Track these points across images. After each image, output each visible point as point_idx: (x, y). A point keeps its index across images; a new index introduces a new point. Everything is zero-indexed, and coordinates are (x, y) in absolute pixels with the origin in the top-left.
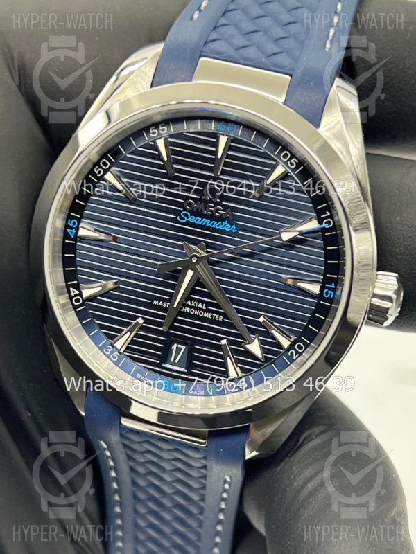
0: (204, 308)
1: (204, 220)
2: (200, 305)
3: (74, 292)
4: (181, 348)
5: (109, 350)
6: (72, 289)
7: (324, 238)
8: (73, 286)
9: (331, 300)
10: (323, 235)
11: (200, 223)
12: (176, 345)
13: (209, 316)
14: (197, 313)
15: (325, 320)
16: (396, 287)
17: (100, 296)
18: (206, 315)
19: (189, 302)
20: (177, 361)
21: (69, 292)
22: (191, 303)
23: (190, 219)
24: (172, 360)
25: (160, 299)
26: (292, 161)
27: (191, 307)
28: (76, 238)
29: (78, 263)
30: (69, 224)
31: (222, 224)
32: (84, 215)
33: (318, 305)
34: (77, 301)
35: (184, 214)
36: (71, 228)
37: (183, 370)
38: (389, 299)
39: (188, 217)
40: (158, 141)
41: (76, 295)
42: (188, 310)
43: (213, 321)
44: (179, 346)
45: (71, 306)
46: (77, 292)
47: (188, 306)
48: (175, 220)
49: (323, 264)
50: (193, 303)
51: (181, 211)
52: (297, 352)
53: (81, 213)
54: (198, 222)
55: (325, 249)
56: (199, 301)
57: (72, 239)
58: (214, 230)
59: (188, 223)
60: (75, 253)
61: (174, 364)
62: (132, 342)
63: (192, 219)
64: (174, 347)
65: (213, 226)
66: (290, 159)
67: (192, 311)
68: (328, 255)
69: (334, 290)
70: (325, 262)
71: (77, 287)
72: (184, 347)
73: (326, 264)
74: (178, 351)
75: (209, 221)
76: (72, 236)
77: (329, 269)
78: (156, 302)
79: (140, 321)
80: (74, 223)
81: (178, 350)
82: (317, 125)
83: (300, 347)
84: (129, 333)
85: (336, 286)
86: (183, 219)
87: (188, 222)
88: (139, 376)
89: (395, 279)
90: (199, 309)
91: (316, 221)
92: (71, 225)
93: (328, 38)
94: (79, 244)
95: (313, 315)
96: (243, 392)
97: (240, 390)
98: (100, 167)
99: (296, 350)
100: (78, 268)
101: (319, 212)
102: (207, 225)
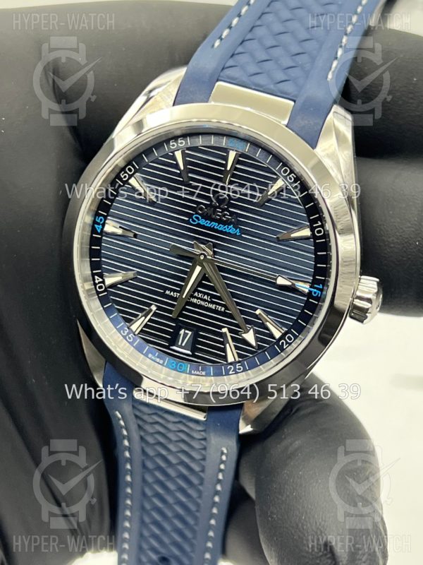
0: (209, 300)
1: (212, 223)
2: (206, 297)
3: (98, 279)
4: (188, 334)
5: (126, 332)
6: (96, 277)
7: (316, 245)
8: (97, 274)
9: (318, 299)
10: (315, 241)
11: (209, 226)
12: (183, 330)
13: (213, 307)
14: (203, 303)
15: (312, 316)
16: (376, 291)
17: (120, 284)
18: (210, 306)
19: (196, 294)
20: (183, 345)
21: (94, 280)
22: (198, 295)
23: (200, 222)
24: (180, 344)
25: (171, 290)
26: (291, 176)
27: (198, 298)
28: (102, 232)
29: (102, 255)
30: (97, 220)
31: (228, 227)
32: (110, 214)
33: (307, 303)
34: (101, 287)
35: (196, 217)
36: (98, 224)
37: (189, 352)
38: (369, 300)
39: (199, 220)
40: (176, 153)
41: (99, 283)
42: (195, 301)
43: (215, 311)
44: (187, 331)
45: (95, 292)
46: (101, 280)
47: (195, 297)
48: (188, 222)
49: (313, 267)
50: (200, 295)
51: (193, 214)
52: (287, 343)
53: (107, 212)
54: (207, 225)
55: (315, 254)
56: (205, 293)
57: (97, 234)
58: (221, 232)
59: (198, 225)
60: (100, 246)
61: (181, 347)
62: (146, 326)
63: (202, 222)
64: (182, 332)
65: (220, 229)
66: (289, 175)
67: (199, 302)
68: (318, 259)
69: (322, 290)
70: (315, 265)
71: (101, 275)
72: (190, 333)
73: (315, 267)
75: (217, 224)
76: (99, 231)
77: (318, 271)
78: (168, 292)
79: (154, 308)
80: (101, 220)
81: (185, 335)
82: (314, 146)
83: (290, 338)
84: (144, 318)
85: (323, 287)
87: (199, 224)
88: (150, 355)
89: (375, 283)
90: (205, 300)
91: (308, 230)
92: (99, 221)
93: (330, 69)
94: (104, 238)
95: (303, 311)
96: (239, 374)
97: (237, 373)
98: (126, 172)
99: (286, 341)
100: (103, 259)
101: (312, 222)
102: (215, 227)
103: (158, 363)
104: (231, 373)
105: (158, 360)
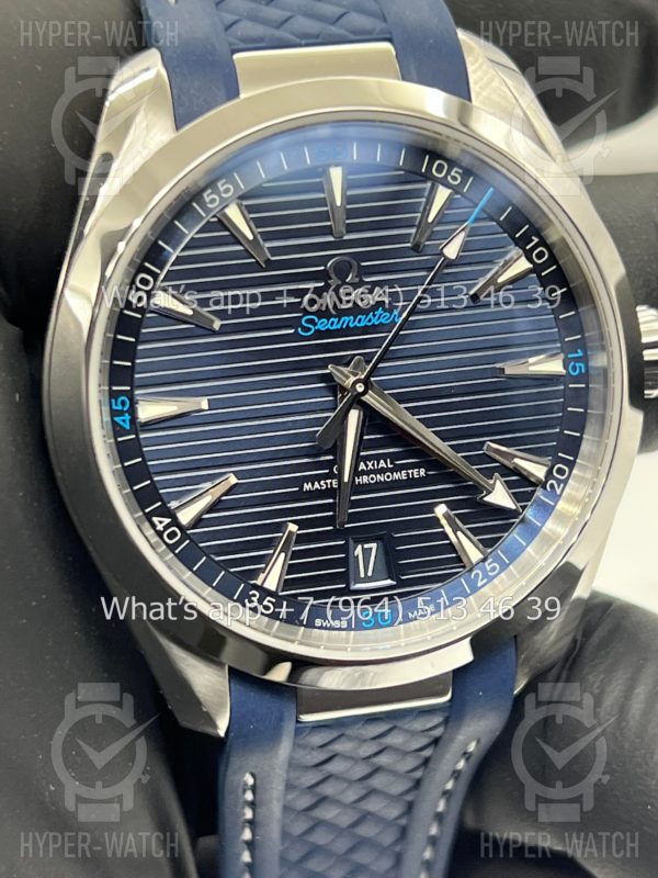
0: (390, 466)
1: (343, 319)
2: (382, 464)
3: (161, 522)
4: (371, 549)
5: (255, 599)
6: (155, 519)
7: (542, 281)
8: (156, 513)
9: (583, 378)
10: (539, 276)
11: (339, 326)
12: (360, 547)
13: (402, 475)
14: (380, 478)
15: (586, 413)
17: (207, 513)
18: (396, 476)
19: (362, 466)
20: (370, 574)
21: (153, 526)
22: (367, 466)
23: (319, 327)
24: (362, 575)
25: (312, 479)
26: (453, 173)
27: (367, 473)
28: (137, 426)
29: (152, 470)
30: (114, 407)
31: (374, 316)
32: (136, 383)
33: (567, 393)
34: (173, 535)
35: (308, 321)
36: (121, 413)
37: (389, 582)
39: (315, 324)
40: (227, 211)
41: (166, 528)
42: (365, 479)
43: (411, 482)
44: (366, 546)
45: (164, 547)
46: (167, 521)
47: (364, 473)
48: (295, 337)
49: (553, 325)
50: (370, 464)
51: (301, 318)
52: (559, 482)
53: (131, 382)
54: (334, 327)
55: (548, 299)
56: (378, 458)
57: (128, 433)
58: (365, 330)
59: (319, 334)
60: (142, 455)
61: (367, 579)
62: (291, 569)
63: (322, 325)
64: (359, 551)
65: (362, 324)
66: (448, 172)
67: (372, 479)
68: (557, 306)
69: (584, 360)
70: (556, 319)
71: (165, 512)
72: (374, 546)
73: (559, 323)
74: (367, 556)
75: (352, 318)
76: (127, 426)
77: (566, 328)
78: (307, 487)
79: (293, 528)
80: (123, 403)
81: (367, 553)
83: (561, 471)
84: (283, 555)
85: (584, 352)
86: (309, 329)
87: (318, 331)
88: (318, 622)
90: (382, 471)
91: (523, 258)
92: (120, 408)
94: (142, 436)
95: (564, 411)
96: (496, 581)
97: (491, 579)
98: (138, 289)
99: (557, 480)
100: (156, 479)
101: (521, 242)
102: (351, 325)
103: (340, 629)
104: (479, 584)
105: (336, 624)
